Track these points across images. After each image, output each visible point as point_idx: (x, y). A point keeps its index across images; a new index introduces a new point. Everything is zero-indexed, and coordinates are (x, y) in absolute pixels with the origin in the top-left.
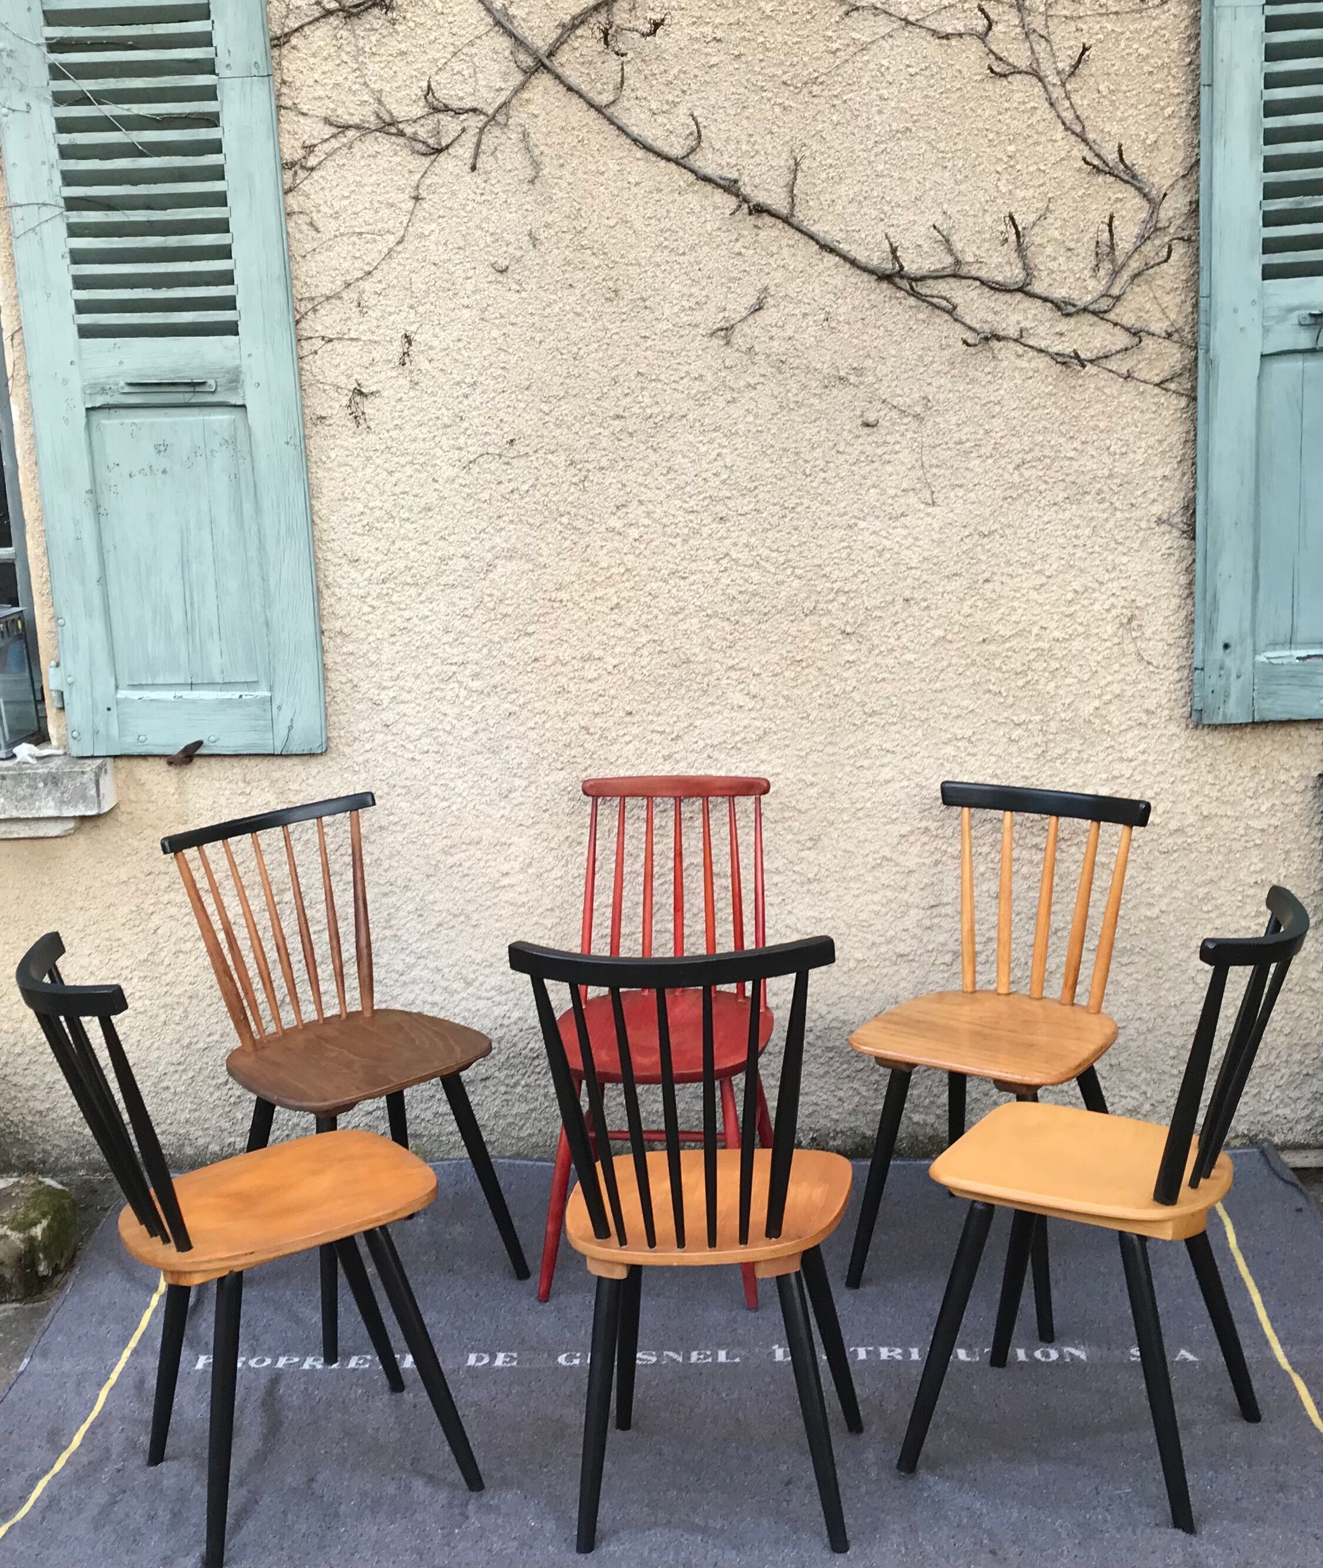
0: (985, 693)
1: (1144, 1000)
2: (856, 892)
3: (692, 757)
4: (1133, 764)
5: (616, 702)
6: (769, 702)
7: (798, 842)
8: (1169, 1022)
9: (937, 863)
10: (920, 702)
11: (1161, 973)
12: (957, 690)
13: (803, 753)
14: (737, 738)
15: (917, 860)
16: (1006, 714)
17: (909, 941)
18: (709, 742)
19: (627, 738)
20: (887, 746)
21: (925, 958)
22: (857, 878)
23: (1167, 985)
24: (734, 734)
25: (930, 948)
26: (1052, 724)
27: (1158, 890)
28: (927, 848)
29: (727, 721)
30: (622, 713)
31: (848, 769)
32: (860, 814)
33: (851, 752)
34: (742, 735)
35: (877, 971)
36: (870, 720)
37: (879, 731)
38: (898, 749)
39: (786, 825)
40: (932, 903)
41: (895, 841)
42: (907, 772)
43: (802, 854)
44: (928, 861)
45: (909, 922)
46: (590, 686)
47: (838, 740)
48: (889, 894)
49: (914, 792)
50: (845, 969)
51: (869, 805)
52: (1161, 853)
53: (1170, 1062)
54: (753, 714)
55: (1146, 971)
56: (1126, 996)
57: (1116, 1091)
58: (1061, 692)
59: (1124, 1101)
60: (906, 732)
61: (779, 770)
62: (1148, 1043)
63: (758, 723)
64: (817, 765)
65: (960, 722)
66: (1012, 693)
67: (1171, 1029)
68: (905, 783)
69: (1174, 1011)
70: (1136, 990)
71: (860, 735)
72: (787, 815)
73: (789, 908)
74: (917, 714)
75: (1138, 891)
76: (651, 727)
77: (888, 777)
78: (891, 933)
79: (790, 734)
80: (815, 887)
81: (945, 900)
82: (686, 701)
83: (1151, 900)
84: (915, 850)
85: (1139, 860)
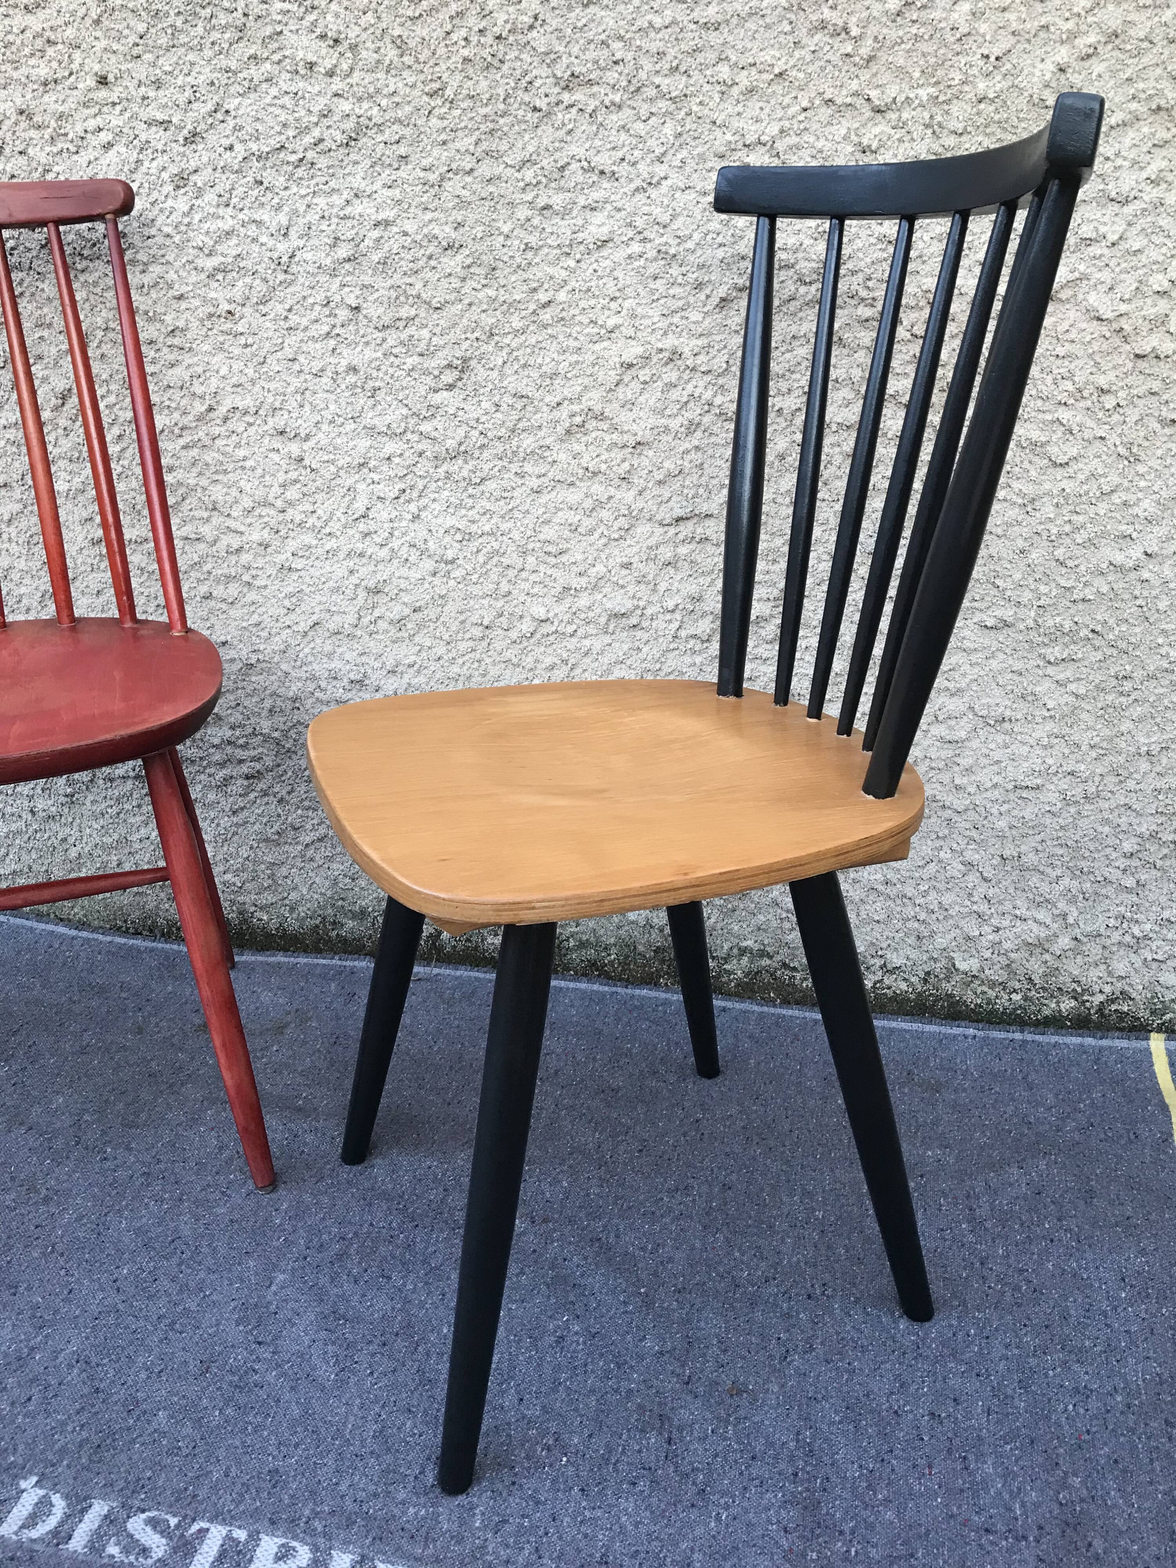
0: (812, 32)
1: (1085, 738)
2: (534, 483)
3: (224, 183)
4: (1128, 210)
5: (77, 56)
6: (367, 55)
7: (427, 372)
8: (1131, 784)
9: (692, 427)
10: (672, 52)
11: (1128, 686)
12: (751, 25)
13: (433, 177)
14: (308, 140)
15: (652, 422)
16: (854, 85)
17: (632, 589)
18: (254, 147)
19: (105, 137)
20: (603, 160)
21: (659, 624)
22: (539, 453)
23: (1137, 711)
24: (304, 130)
25: (670, 605)
26: (955, 108)
27: (1147, 506)
28: (674, 394)
29: (287, 100)
30: (91, 82)
31: (522, 213)
32: (546, 316)
33: (529, 174)
34: (316, 133)
35: (572, 643)
36: (566, 97)
37: (585, 126)
38: (623, 170)
39: (404, 336)
40: (679, 512)
41: (613, 376)
42: (640, 223)
43: (437, 398)
44: (675, 424)
45: (631, 550)
46: (30, 20)
47: (504, 146)
48: (598, 489)
49: (653, 268)
50: (514, 634)
51: (562, 296)
52: (1162, 421)
53: (1122, 863)
54: (337, 84)
55: (1098, 677)
56: (1050, 726)
57: (1008, 906)
58: (983, 28)
59: (1020, 926)
60: (639, 128)
61: (388, 214)
62: (1083, 823)
63: (345, 106)
64: (462, 203)
65: (754, 106)
66: (872, 30)
67: (1132, 800)
68: (636, 248)
69: (1144, 766)
70: (1071, 716)
71: (547, 134)
72: (405, 312)
73: (413, 507)
74: (665, 82)
75: (1102, 508)
76: (146, 114)
77: (603, 233)
78: (600, 569)
79: (407, 131)
80: (460, 468)
81: (705, 508)
82: (208, 53)
83: (1129, 530)
84: (652, 397)
85: (1113, 438)
